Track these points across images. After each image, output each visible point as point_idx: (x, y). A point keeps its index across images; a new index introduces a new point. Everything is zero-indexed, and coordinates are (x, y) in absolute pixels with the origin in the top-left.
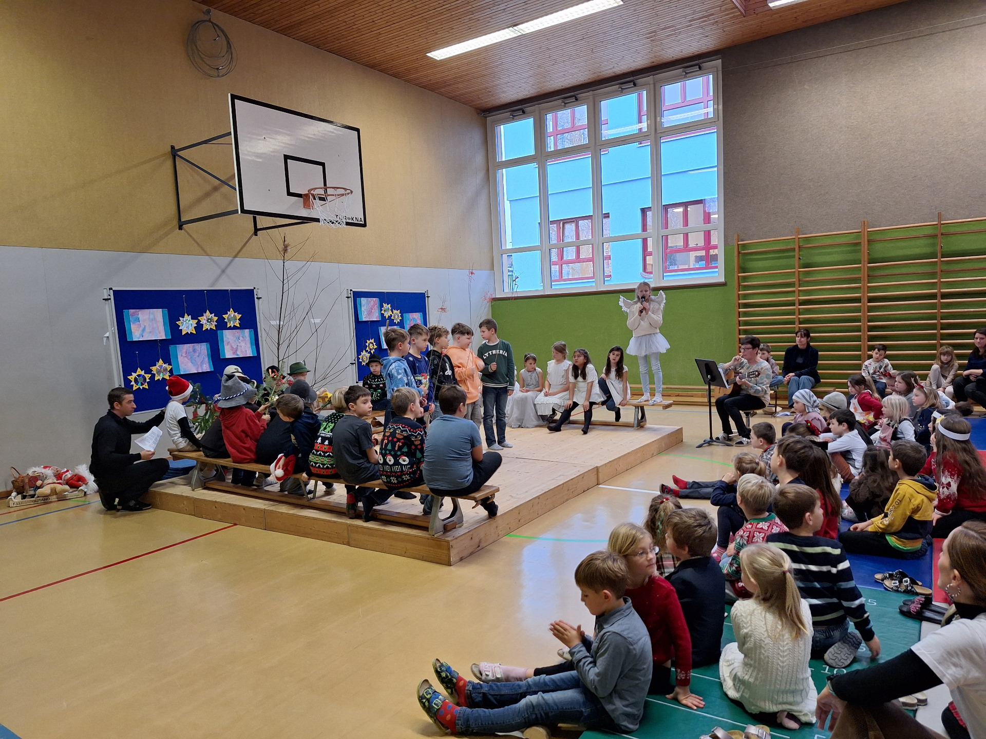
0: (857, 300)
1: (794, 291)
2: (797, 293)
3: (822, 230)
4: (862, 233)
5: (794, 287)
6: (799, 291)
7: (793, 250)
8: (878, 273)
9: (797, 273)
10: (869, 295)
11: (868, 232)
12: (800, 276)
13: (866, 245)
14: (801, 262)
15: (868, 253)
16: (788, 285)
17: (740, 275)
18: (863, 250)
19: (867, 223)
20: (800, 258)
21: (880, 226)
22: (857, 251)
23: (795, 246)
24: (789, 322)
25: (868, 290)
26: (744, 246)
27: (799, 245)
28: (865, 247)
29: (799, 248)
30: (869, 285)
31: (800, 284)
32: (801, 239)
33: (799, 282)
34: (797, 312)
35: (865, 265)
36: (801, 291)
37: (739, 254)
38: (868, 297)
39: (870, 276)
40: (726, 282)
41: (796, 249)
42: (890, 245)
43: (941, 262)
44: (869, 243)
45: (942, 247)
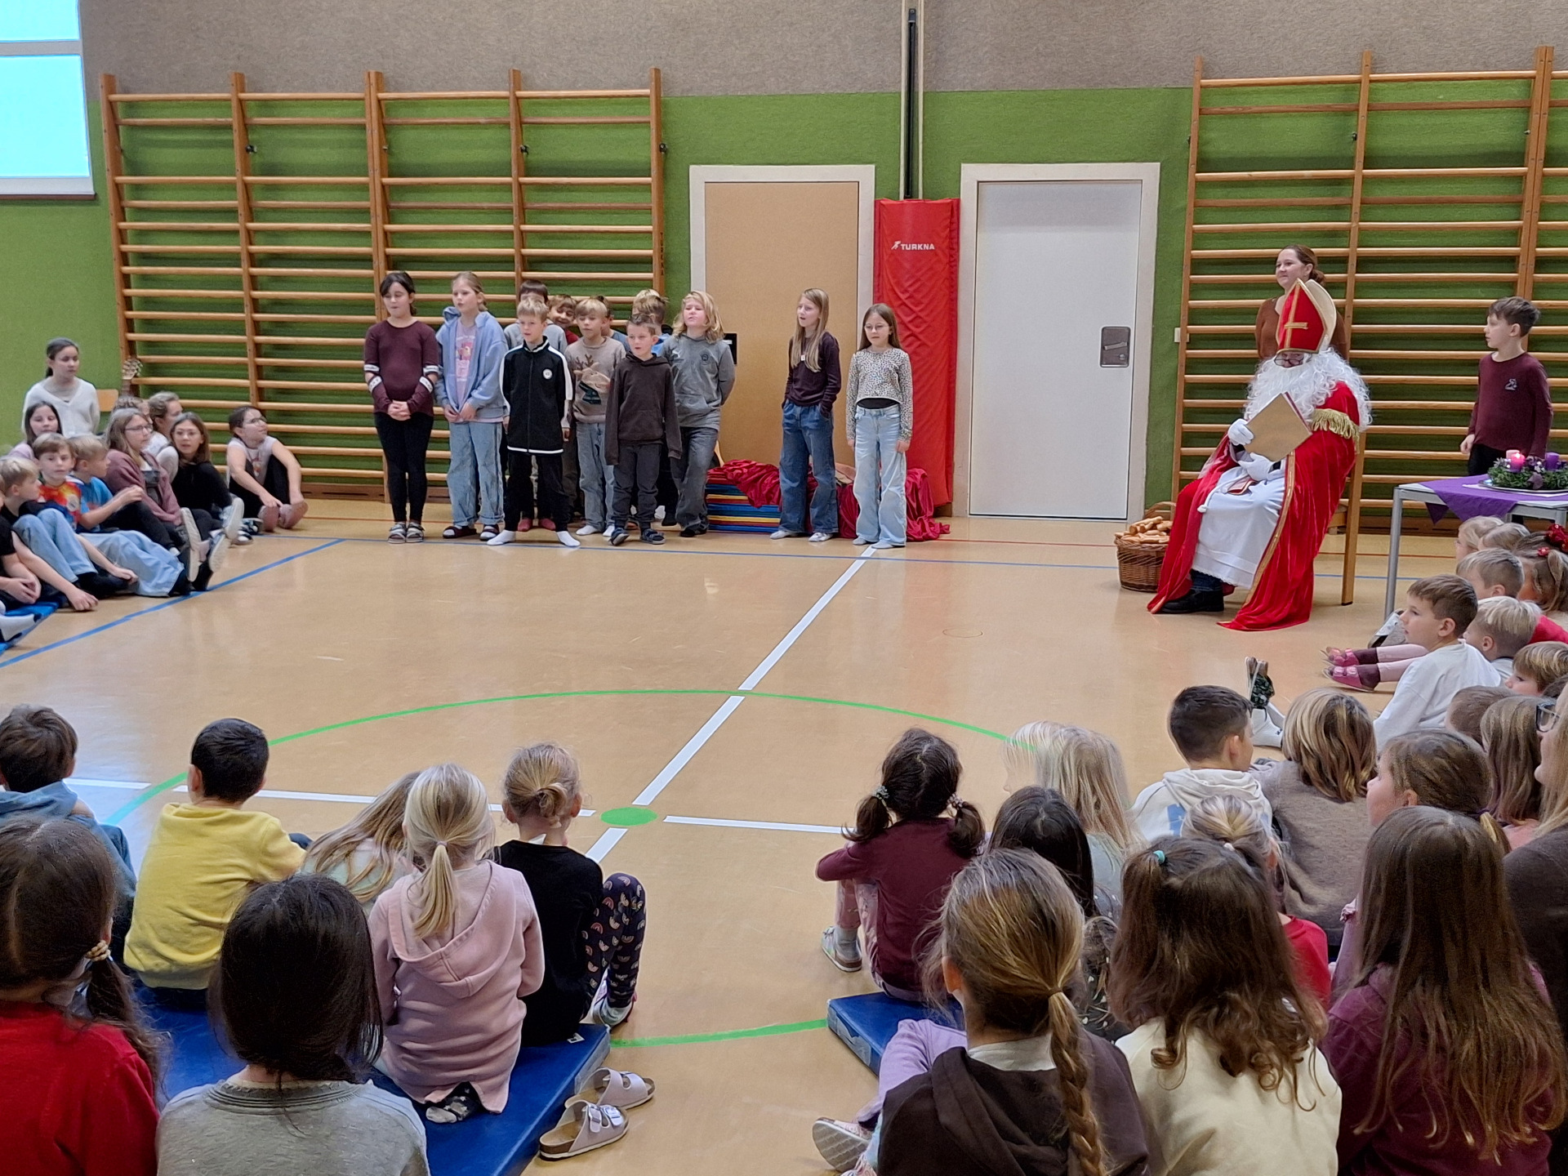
0: (365, 261)
1: (235, 232)
2: (243, 235)
3: (296, 84)
4: (367, 102)
5: (235, 220)
6: (249, 231)
7: (228, 127)
8: (411, 201)
9: (240, 187)
10: (390, 250)
11: (379, 101)
12: (254, 195)
13: (376, 132)
14: (256, 159)
15: (387, 151)
16: (230, 213)
17: (119, 179)
18: (369, 142)
19: (377, 79)
20: (252, 150)
21: (411, 89)
22: (363, 144)
23: (233, 119)
24: (236, 305)
25: (389, 238)
26: (131, 105)
27: (244, 116)
28: (373, 135)
29: (245, 125)
30: (390, 227)
31: (252, 214)
32: (253, 103)
33: (250, 208)
34: (246, 282)
35: (375, 180)
36: (257, 231)
37: (117, 126)
38: (387, 256)
39: (394, 207)
40: (96, 195)
41: (235, 126)
42: (431, 135)
43: (520, 185)
44: (385, 128)
45: (526, 151)
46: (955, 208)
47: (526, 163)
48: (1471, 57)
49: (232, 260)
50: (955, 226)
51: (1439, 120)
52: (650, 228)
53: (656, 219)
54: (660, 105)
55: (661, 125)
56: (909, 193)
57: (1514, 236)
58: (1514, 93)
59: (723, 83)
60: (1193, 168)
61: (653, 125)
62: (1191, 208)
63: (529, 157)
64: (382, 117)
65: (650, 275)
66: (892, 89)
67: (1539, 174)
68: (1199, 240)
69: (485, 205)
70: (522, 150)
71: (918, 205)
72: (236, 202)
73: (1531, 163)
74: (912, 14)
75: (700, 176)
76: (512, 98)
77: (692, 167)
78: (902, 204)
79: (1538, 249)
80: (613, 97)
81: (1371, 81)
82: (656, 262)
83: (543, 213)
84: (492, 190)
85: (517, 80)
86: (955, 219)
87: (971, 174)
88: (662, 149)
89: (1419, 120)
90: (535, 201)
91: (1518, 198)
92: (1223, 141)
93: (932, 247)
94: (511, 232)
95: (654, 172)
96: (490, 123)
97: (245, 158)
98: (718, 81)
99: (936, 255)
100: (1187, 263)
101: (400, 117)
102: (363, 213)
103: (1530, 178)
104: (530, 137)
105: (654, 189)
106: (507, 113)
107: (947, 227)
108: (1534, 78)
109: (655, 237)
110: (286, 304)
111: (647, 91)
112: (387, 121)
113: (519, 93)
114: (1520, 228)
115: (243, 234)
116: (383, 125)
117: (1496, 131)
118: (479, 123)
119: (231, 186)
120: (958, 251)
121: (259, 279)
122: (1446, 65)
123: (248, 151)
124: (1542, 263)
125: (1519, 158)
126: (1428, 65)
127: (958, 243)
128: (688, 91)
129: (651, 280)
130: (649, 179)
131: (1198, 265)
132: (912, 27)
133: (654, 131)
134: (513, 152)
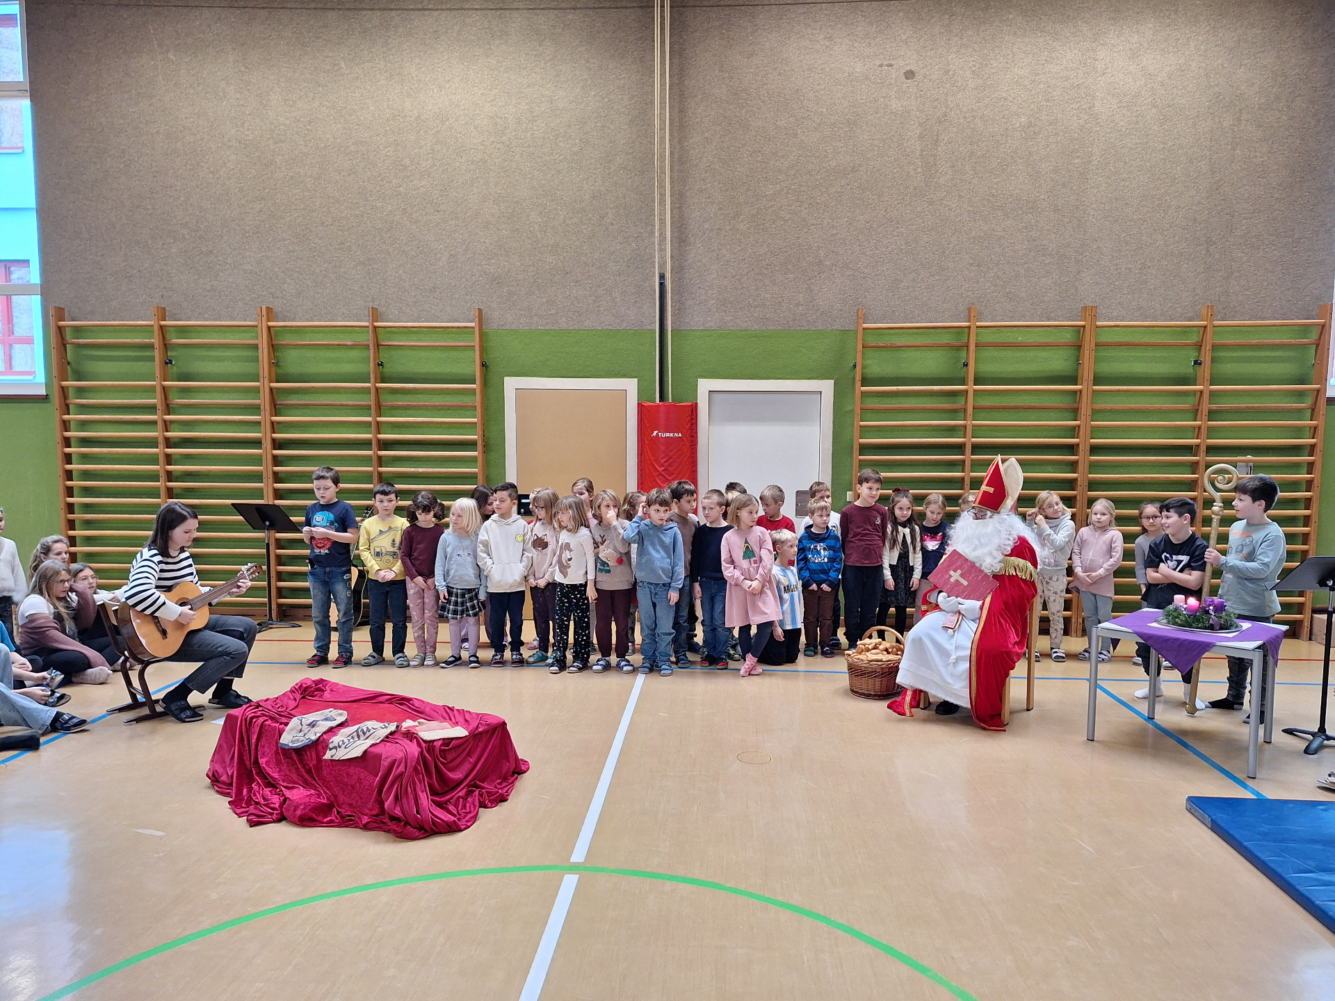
0: (256, 443)
3: (206, 316)
4: (260, 328)
5: (155, 413)
6: (165, 422)
7: (150, 347)
8: (293, 400)
9: (159, 389)
10: (274, 435)
11: (269, 328)
12: (171, 396)
13: (266, 350)
14: (173, 370)
15: (275, 363)
16: (151, 409)
17: (64, 383)
18: (260, 359)
19: (268, 313)
20: (171, 362)
21: (293, 320)
22: (256, 359)
23: (155, 340)
24: (154, 477)
25: (274, 427)
26: (77, 330)
27: (164, 338)
28: (264, 353)
29: (165, 345)
30: (275, 419)
31: (169, 409)
32: (171, 329)
33: (167, 405)
34: (162, 459)
35: (264, 385)
36: (172, 422)
37: (65, 345)
38: (274, 440)
39: (280, 405)
40: (47, 395)
41: (156, 346)
42: (310, 354)
43: (377, 389)
44: (273, 347)
45: (382, 365)
46: (694, 409)
47: (382, 373)
48: (1039, 313)
49: (152, 443)
50: (694, 421)
51: (1019, 354)
52: (475, 420)
53: (480, 414)
54: (482, 335)
55: (483, 350)
56: (662, 398)
57: (1074, 431)
58: (1068, 337)
59: (527, 321)
60: (858, 383)
61: (477, 348)
62: (858, 411)
63: (385, 370)
64: (271, 340)
65: (475, 453)
66: (649, 327)
67: (1090, 391)
68: (864, 431)
69: (350, 403)
70: (379, 365)
71: (669, 407)
72: (156, 400)
73: (1085, 383)
74: (662, 277)
75: (511, 385)
76: (371, 327)
77: (506, 379)
78: (659, 405)
79: (1091, 440)
80: (448, 327)
81: (977, 327)
82: (480, 443)
83: (394, 409)
84: (356, 393)
85: (375, 314)
86: (694, 417)
87: (705, 386)
88: (484, 365)
89: (1008, 353)
90: (387, 400)
91: (1076, 405)
92: (877, 366)
93: (680, 435)
94: (369, 423)
95: (478, 381)
96: (354, 345)
97: (164, 368)
98: (524, 319)
99: (683, 440)
100: (856, 447)
101: (287, 339)
102: (255, 409)
103: (1084, 393)
104: (384, 356)
105: (478, 392)
106: (367, 338)
107: (689, 422)
108: (1084, 327)
109: (479, 426)
110: (195, 475)
111: (473, 324)
112: (275, 342)
113: (376, 324)
114: (1079, 426)
115: (160, 424)
116: (272, 345)
117: (1058, 362)
118: (346, 345)
119: (152, 389)
120: (697, 438)
121: (173, 457)
122: (1023, 317)
123: (166, 363)
124: (1095, 449)
125: (1073, 380)
126: (1011, 317)
127: (696, 433)
128: (502, 325)
129: (476, 457)
130: (474, 386)
131: (864, 449)
132: (662, 285)
133: (478, 352)
134: (372, 365)
